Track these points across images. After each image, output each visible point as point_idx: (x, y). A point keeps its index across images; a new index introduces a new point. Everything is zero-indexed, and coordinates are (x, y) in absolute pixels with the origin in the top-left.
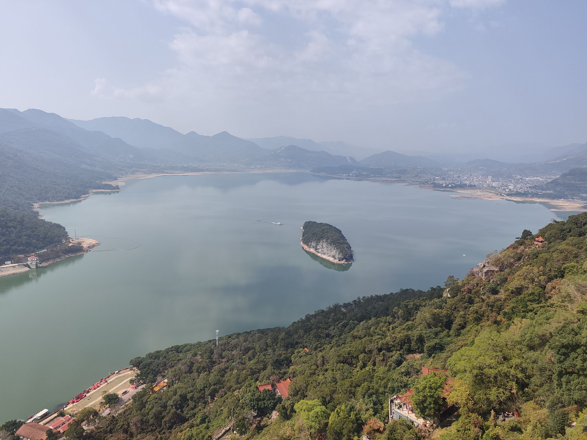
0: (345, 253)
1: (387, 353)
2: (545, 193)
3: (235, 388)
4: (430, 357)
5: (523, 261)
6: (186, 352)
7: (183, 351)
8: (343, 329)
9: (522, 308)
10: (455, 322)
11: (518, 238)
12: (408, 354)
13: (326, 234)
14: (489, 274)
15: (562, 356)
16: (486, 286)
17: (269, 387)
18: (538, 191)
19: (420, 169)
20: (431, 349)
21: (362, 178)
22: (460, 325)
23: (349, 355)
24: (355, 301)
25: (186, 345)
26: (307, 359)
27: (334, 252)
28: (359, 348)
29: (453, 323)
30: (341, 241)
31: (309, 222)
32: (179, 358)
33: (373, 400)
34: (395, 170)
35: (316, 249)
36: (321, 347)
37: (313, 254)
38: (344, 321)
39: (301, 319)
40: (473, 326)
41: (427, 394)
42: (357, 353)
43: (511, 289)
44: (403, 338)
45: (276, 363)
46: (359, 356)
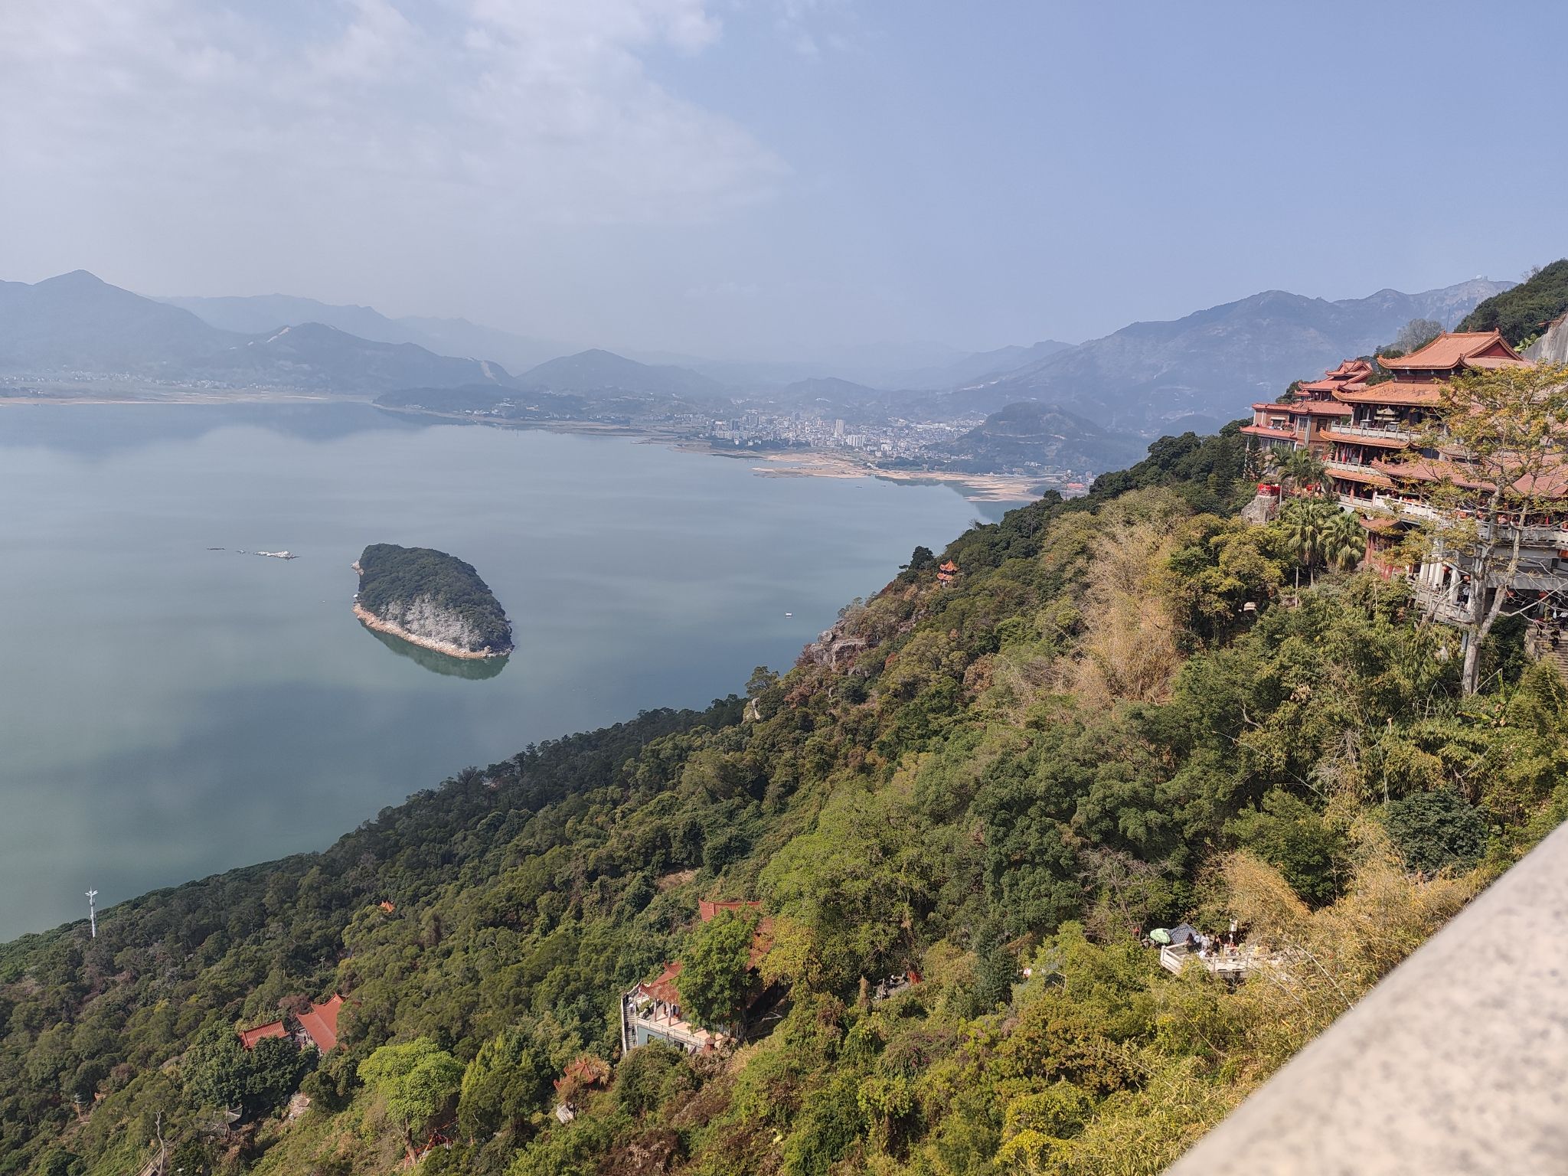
0: (488, 627)
1: (610, 881)
2: (955, 461)
3: (165, 1052)
4: (716, 874)
5: (917, 619)
8: (490, 834)
9: (918, 728)
10: (773, 779)
11: (905, 567)
12: (663, 875)
13: (431, 578)
14: (846, 655)
15: (1001, 828)
16: (840, 684)
17: (279, 1031)
18: (942, 455)
19: (678, 400)
20: (719, 853)
21: (527, 422)
22: (784, 785)
23: (510, 903)
24: (520, 756)
26: (389, 933)
27: (455, 629)
28: (538, 879)
29: (769, 781)
30: (476, 597)
31: (379, 547)
33: (579, 1009)
34: (614, 402)
35: (403, 623)
36: (430, 893)
37: (395, 637)
38: (493, 814)
39: (367, 823)
40: (813, 785)
41: (715, 968)
42: (533, 894)
43: (892, 686)
44: (651, 835)
45: (294, 957)
46: (538, 901)
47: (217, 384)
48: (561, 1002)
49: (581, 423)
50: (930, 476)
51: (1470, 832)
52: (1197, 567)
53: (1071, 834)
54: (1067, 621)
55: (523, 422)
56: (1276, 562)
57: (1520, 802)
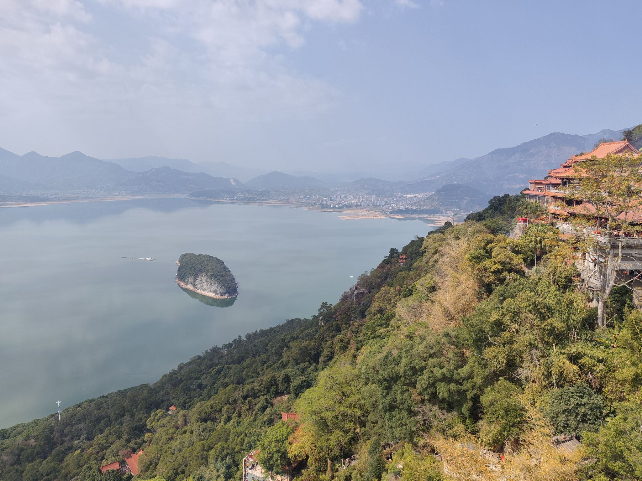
0: (228, 286)
1: (253, 400)
2: (422, 210)
3: (73, 474)
4: (296, 397)
5: (390, 280)
6: (16, 436)
7: (12, 435)
8: (217, 375)
9: (371, 334)
10: (322, 354)
11: (386, 257)
12: (275, 397)
13: (205, 266)
14: (359, 296)
15: (385, 391)
16: (357, 309)
17: (116, 466)
18: (417, 208)
19: (308, 190)
20: (297, 388)
21: (248, 202)
22: (327, 356)
23: (212, 410)
24: (235, 340)
25: (17, 427)
26: (165, 422)
27: (215, 287)
28: (223, 399)
29: (321, 355)
30: (223, 273)
31: (186, 255)
32: (4, 447)
33: (226, 463)
34: (283, 192)
35: (194, 285)
36: (190, 401)
37: (191, 291)
38: (218, 367)
39: (174, 370)
40: (339, 356)
41: (273, 450)
42: (221, 406)
43: (373, 311)
44: (269, 380)
45: (134, 430)
46: (222, 409)
47: (128, 192)
48: (219, 460)
49: (270, 201)
50: (412, 216)
51: (594, 411)
52: (481, 259)
53: (416, 394)
54: (429, 285)
55: (247, 202)
56: (520, 256)
57: (624, 392)
